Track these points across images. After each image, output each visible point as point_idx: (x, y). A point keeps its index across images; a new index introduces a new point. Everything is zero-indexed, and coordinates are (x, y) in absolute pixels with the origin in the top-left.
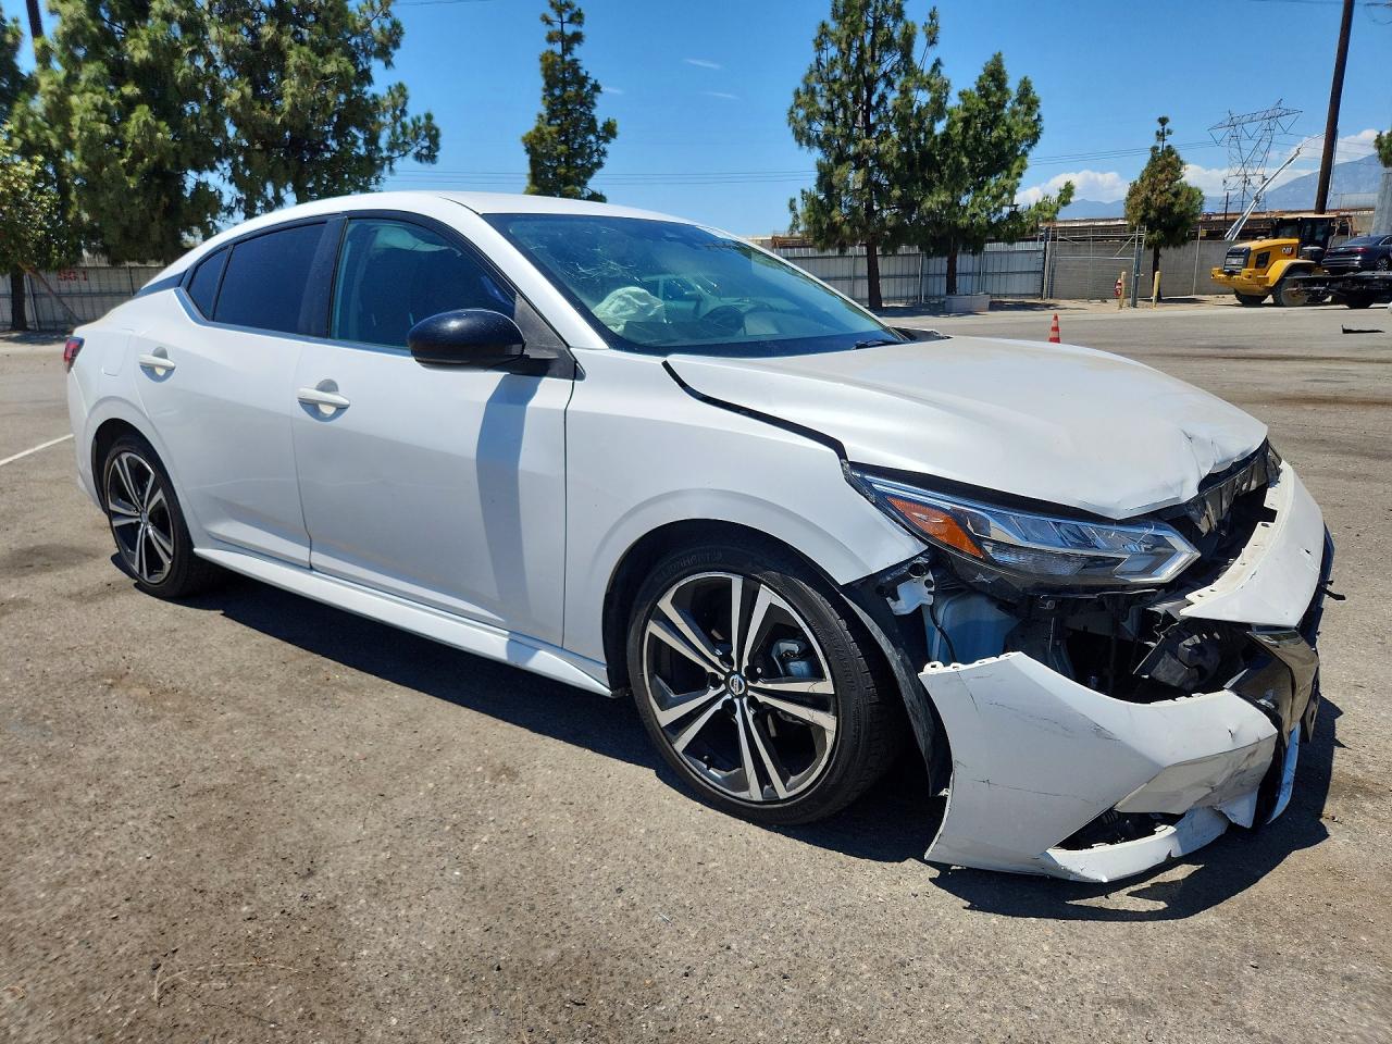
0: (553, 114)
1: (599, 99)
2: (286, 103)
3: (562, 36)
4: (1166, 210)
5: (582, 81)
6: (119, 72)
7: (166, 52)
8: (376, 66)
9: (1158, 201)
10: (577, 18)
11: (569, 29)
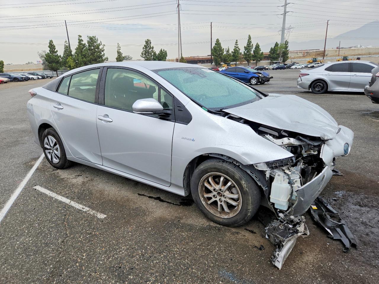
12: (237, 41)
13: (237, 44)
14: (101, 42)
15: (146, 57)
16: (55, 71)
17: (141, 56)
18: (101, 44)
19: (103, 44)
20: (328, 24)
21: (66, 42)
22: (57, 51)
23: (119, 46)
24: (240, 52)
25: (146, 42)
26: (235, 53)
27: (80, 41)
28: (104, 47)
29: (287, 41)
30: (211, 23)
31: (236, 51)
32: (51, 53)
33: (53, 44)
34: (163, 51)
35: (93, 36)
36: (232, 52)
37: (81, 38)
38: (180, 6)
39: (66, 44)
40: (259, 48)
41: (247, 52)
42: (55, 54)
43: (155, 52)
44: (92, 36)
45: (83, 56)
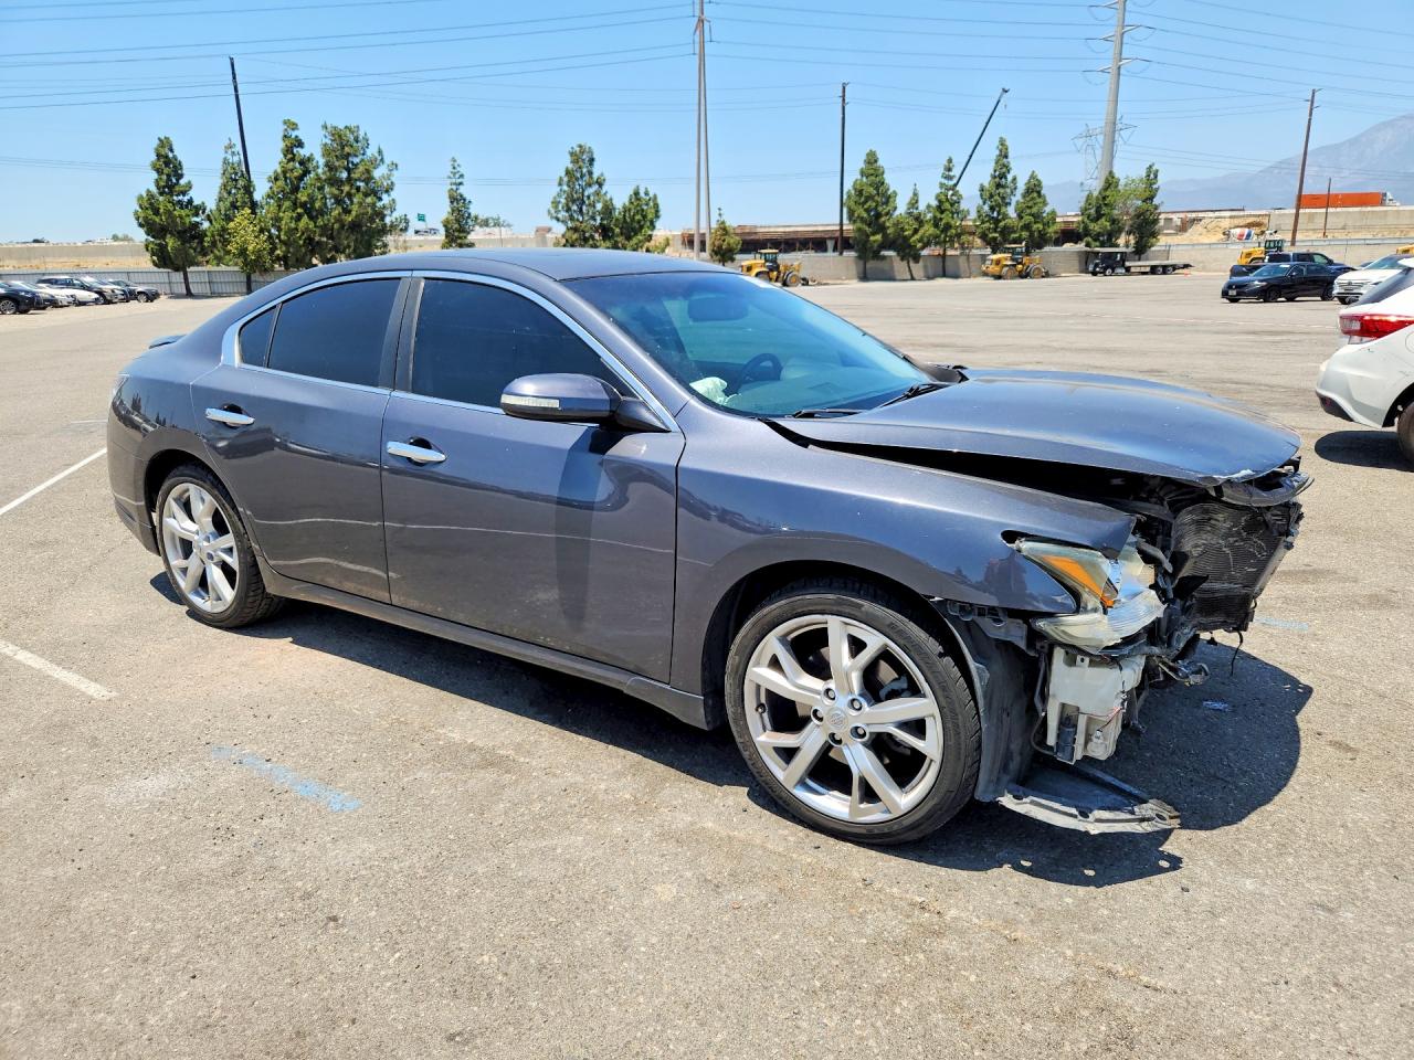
0: (453, 211)
1: (471, 206)
2: (354, 213)
3: (455, 184)
4: (720, 247)
5: (465, 200)
6: (295, 205)
7: (312, 199)
8: (385, 196)
9: (717, 243)
10: (462, 176)
11: (460, 180)
12: (950, 161)
13: (952, 174)
14: (380, 152)
15: (572, 218)
16: (177, 270)
17: (549, 212)
18: (382, 160)
19: (387, 160)
20: (1315, 105)
21: (230, 146)
22: (189, 185)
23: (458, 169)
24: (963, 206)
25: (572, 154)
26: (942, 212)
27: (292, 146)
28: (395, 172)
29: (1154, 168)
30: (844, 88)
31: (947, 204)
32: (161, 194)
33: (171, 155)
34: (642, 194)
35: (346, 127)
36: (929, 206)
37: (294, 134)
38: (706, 25)
39: (229, 157)
40: (1039, 193)
41: (992, 209)
42: (181, 197)
43: (611, 199)
44: (341, 127)
45: (299, 210)
